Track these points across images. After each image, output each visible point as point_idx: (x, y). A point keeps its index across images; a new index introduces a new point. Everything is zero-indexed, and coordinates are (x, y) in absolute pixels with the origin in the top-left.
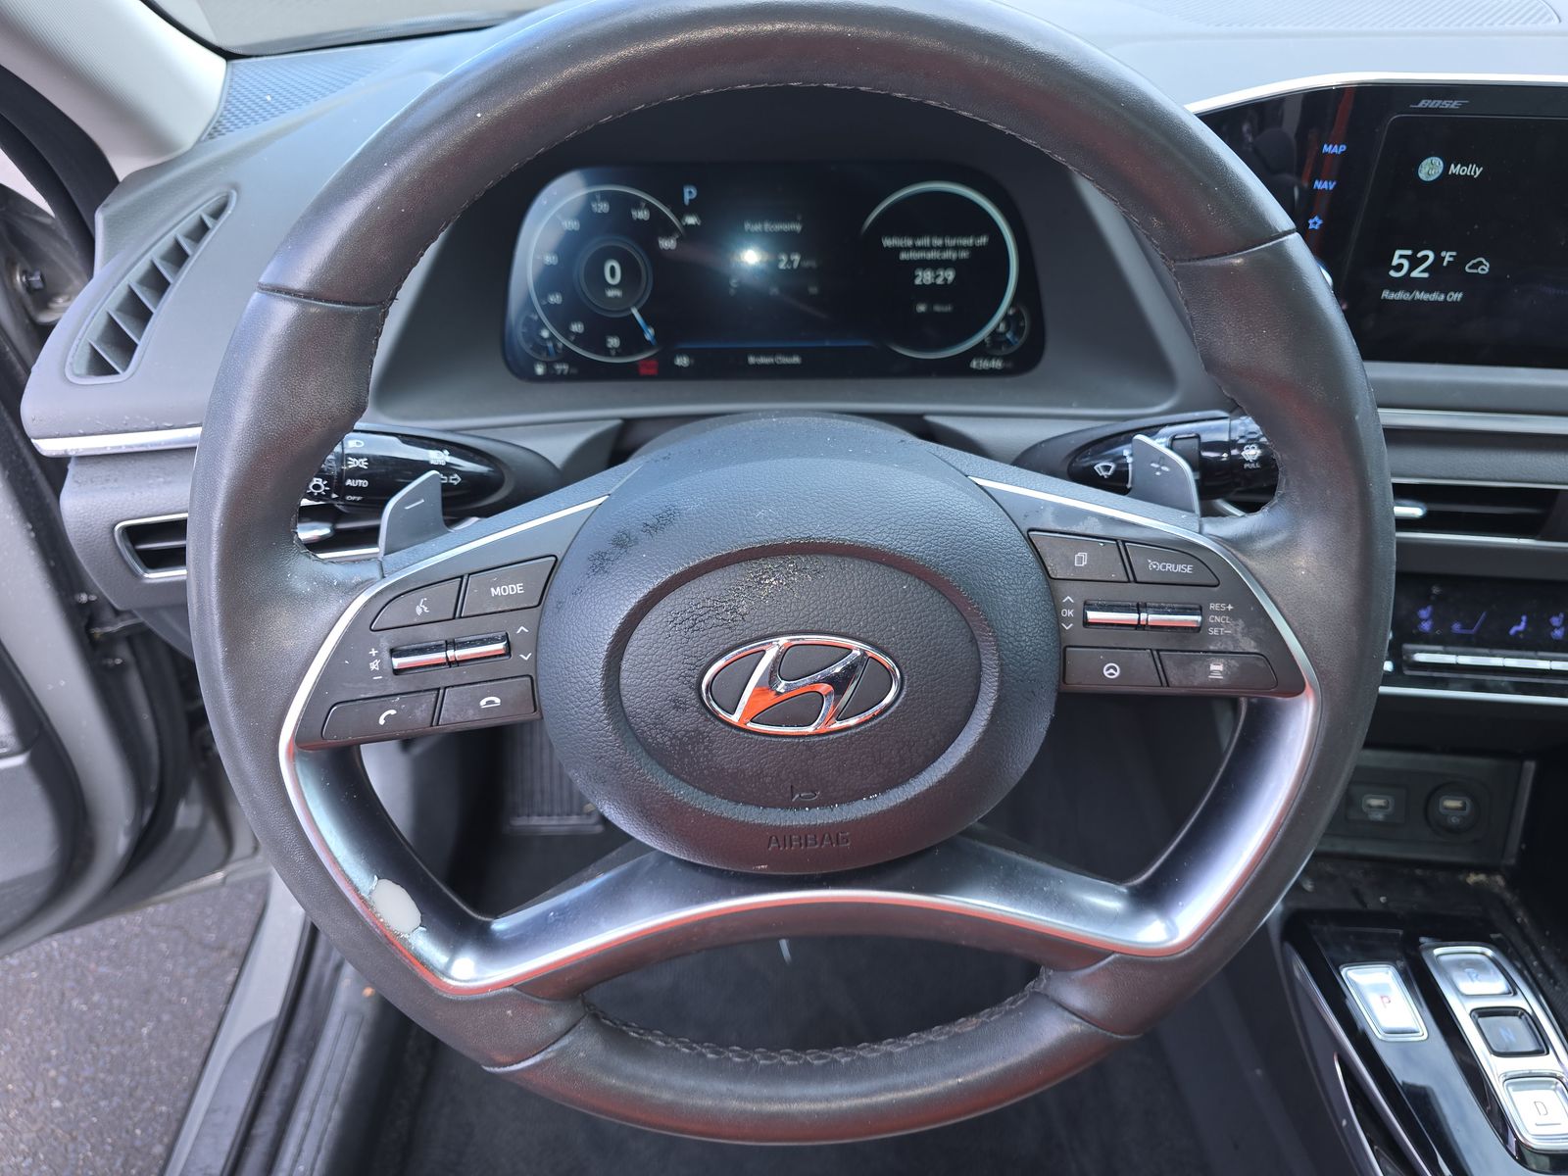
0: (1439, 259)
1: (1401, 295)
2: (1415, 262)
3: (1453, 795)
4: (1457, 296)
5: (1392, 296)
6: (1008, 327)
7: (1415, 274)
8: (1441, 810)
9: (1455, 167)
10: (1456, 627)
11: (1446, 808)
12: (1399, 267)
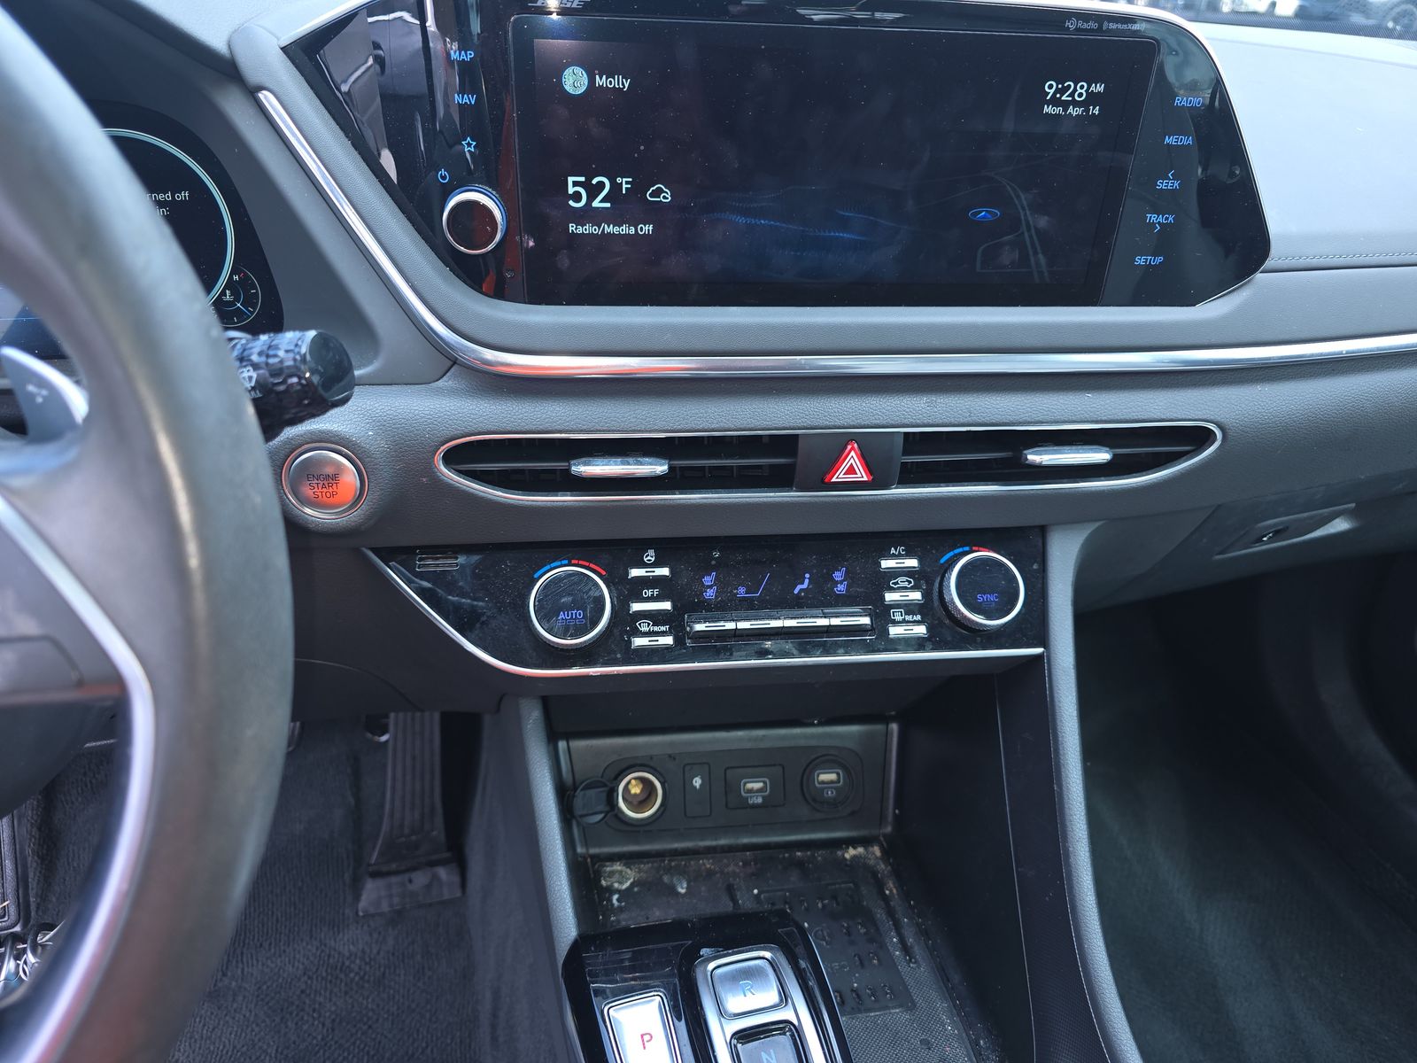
0: (616, 187)
1: (588, 229)
2: (593, 191)
3: (827, 770)
4: (647, 229)
5: (580, 230)
6: (235, 294)
7: (596, 204)
8: (817, 785)
9: (601, 79)
10: (741, 592)
11: (823, 782)
12: (577, 197)
